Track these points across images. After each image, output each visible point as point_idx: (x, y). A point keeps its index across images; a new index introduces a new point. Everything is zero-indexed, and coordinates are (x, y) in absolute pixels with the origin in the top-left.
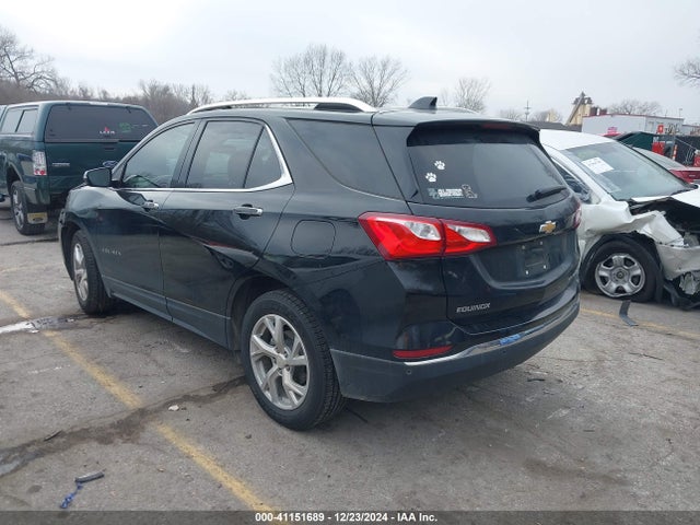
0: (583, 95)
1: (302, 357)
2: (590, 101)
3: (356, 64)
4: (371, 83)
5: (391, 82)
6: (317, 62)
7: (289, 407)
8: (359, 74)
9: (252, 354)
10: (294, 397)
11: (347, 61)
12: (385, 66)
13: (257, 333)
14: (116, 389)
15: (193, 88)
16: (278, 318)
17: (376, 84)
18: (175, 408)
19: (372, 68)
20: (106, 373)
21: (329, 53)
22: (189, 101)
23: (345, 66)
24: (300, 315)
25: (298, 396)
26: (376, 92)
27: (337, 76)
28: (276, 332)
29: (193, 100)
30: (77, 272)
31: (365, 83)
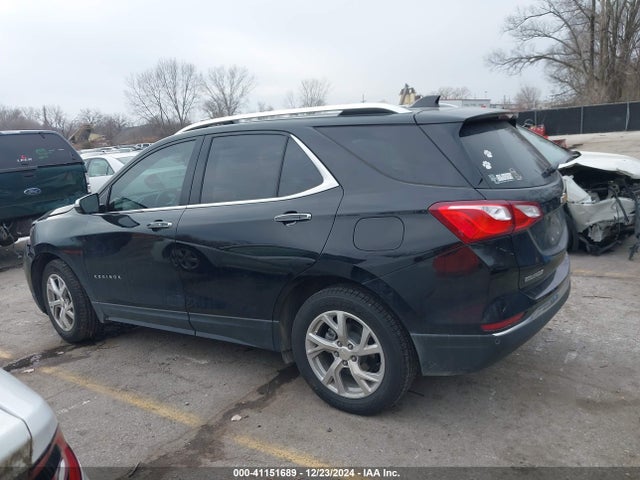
0: (407, 86)
1: (375, 346)
2: (413, 91)
3: (205, 74)
4: (222, 91)
5: (240, 89)
6: (168, 76)
7: (362, 395)
8: (210, 83)
9: (309, 351)
10: (365, 384)
11: (197, 72)
12: (233, 74)
13: (313, 332)
14: (164, 411)
15: (44, 110)
16: (340, 314)
17: (227, 91)
18: (236, 417)
19: (221, 77)
20: (140, 397)
21: (179, 67)
22: (42, 123)
23: (196, 78)
24: (368, 307)
25: (370, 383)
26: (228, 99)
27: (190, 87)
28: (339, 328)
29: (46, 121)
30: (52, 304)
31: (216, 91)
